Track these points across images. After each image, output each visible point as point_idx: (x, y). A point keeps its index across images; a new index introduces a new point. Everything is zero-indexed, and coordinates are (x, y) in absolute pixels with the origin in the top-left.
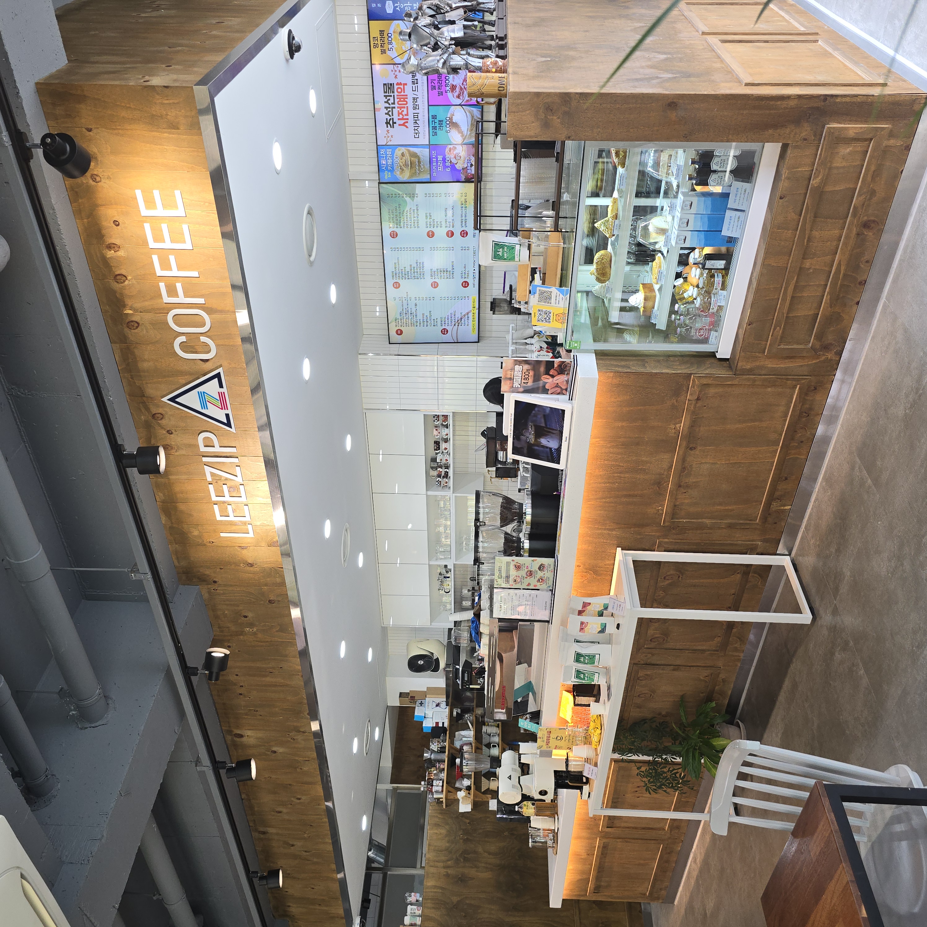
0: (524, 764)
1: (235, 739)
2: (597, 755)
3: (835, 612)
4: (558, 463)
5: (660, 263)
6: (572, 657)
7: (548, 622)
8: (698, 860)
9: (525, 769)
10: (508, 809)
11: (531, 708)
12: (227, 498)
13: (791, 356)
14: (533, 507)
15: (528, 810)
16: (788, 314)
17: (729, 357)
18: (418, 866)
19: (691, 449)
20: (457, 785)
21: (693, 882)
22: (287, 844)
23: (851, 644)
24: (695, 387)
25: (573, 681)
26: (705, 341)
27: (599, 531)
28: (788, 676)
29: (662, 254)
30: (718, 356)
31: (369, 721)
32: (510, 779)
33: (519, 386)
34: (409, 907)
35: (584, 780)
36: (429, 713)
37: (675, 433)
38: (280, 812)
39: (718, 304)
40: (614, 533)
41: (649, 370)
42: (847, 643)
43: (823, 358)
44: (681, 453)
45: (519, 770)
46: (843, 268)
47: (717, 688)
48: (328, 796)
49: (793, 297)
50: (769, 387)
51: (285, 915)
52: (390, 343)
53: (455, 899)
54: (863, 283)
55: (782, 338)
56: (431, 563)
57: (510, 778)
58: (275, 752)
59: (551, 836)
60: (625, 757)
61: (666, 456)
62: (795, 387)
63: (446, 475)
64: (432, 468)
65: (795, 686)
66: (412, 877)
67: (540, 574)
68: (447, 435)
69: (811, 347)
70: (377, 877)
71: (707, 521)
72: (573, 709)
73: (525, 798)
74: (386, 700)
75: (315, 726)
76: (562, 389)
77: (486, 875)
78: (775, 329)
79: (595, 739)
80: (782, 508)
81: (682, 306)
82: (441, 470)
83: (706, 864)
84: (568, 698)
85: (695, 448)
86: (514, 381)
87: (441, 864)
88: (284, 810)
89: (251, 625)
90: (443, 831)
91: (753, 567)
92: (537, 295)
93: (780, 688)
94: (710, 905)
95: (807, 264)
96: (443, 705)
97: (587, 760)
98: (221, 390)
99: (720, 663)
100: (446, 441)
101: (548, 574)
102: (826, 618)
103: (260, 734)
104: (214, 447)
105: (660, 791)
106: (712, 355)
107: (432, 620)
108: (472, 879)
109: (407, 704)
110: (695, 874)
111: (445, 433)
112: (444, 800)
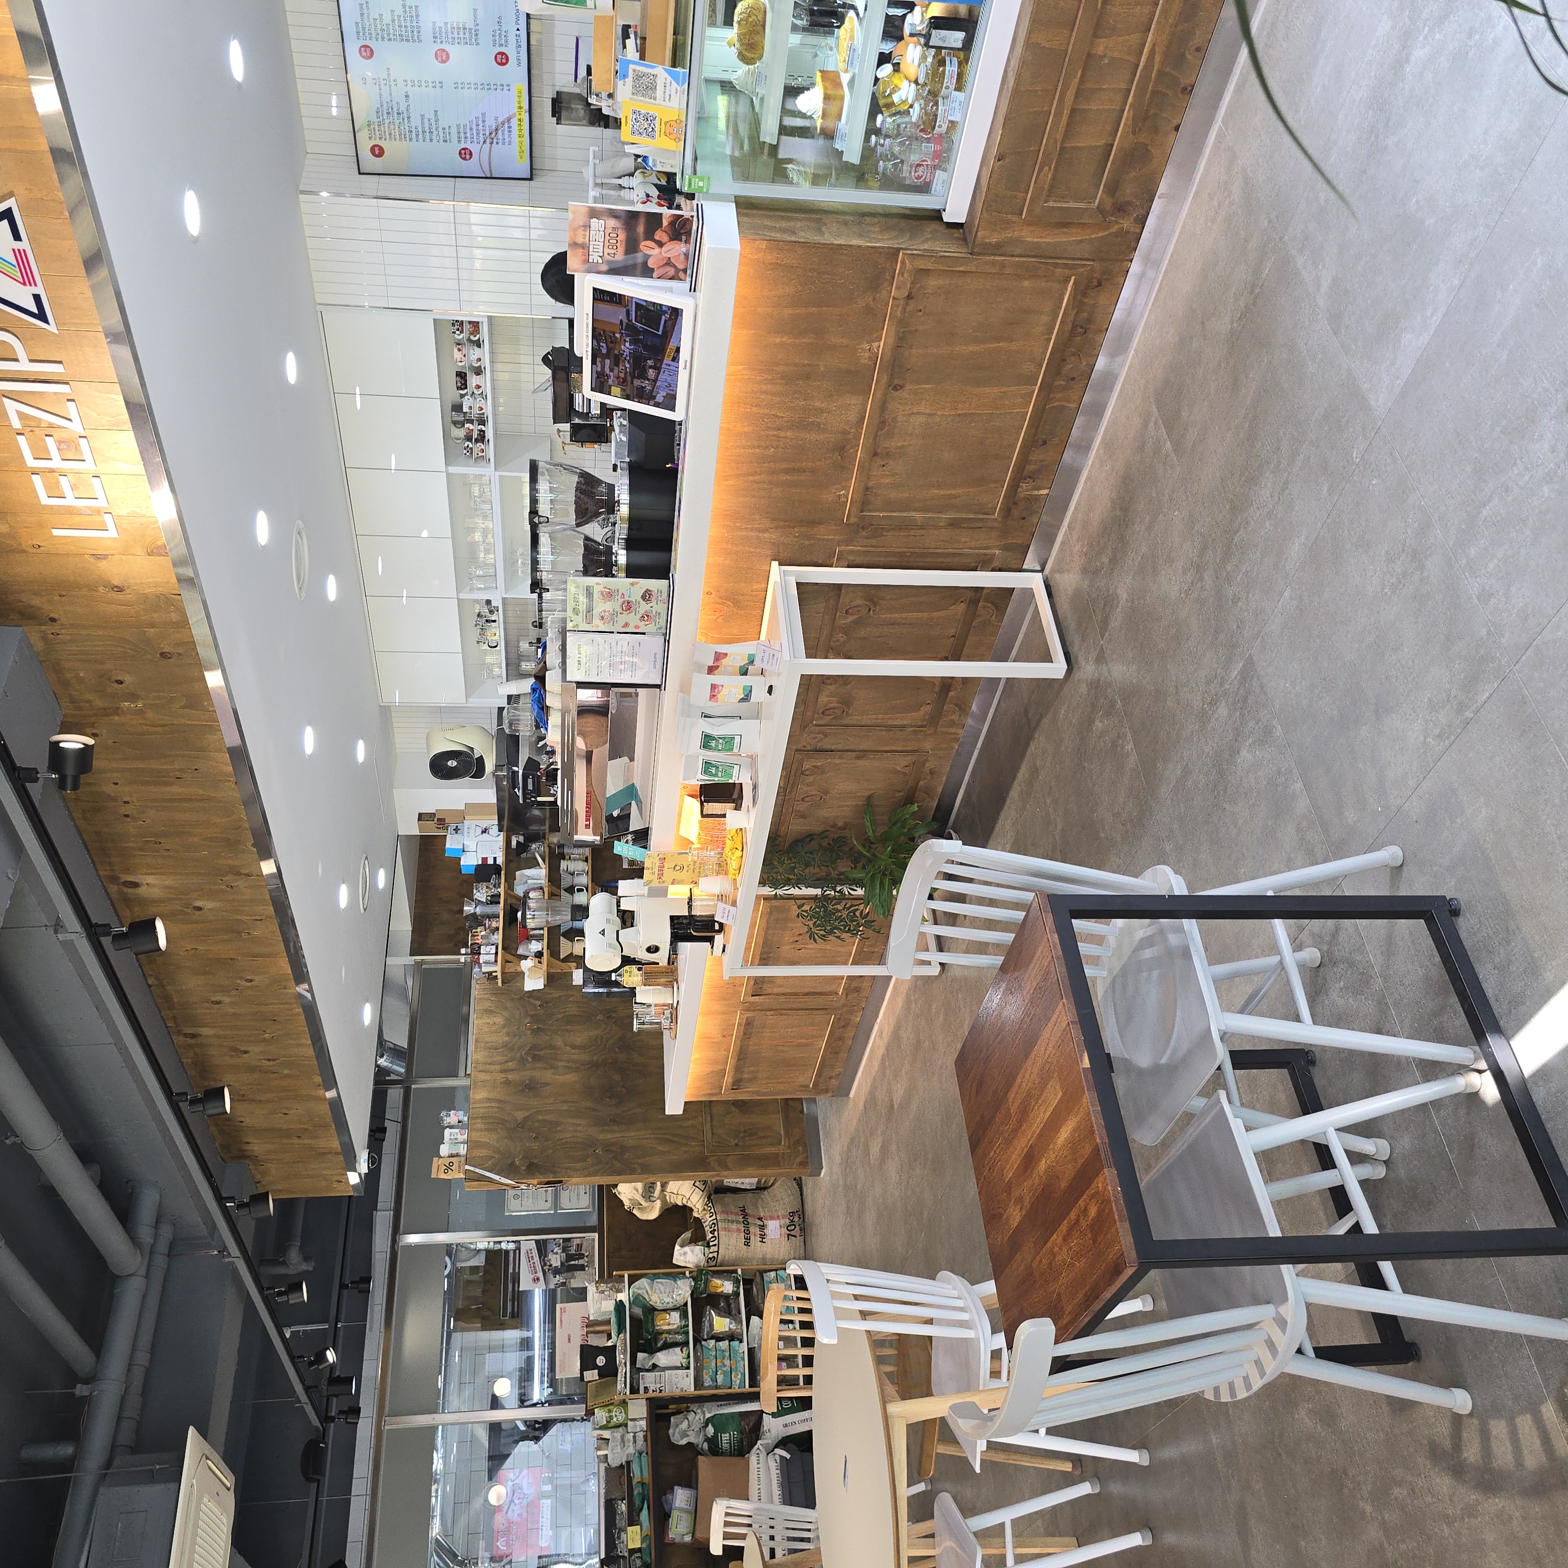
0: (625, 912)
1: (125, 890)
2: (736, 889)
3: (1101, 659)
4: (672, 408)
5: (852, 30)
6: (697, 740)
7: (659, 686)
8: (885, 1034)
9: (627, 919)
10: (602, 978)
11: (635, 824)
12: (56, 462)
13: (1064, 222)
14: (632, 490)
15: (631, 977)
16: (1063, 141)
17: (963, 221)
18: (461, 1073)
19: (895, 388)
20: (521, 951)
21: (876, 1064)
22: (236, 1050)
23: (1119, 705)
24: (905, 275)
25: (699, 779)
26: (924, 188)
27: (743, 533)
28: (1026, 759)
29: (858, 14)
30: (947, 218)
31: (366, 858)
32: (603, 935)
33: (600, 261)
34: (447, 1132)
35: (717, 927)
36: (470, 844)
37: (870, 358)
38: (219, 1003)
39: (950, 118)
40: (767, 535)
41: (829, 238)
42: (1112, 704)
43: (1116, 228)
44: (879, 395)
45: (618, 921)
46: (1158, 59)
47: (921, 783)
48: (300, 974)
49: (1073, 111)
50: (1026, 279)
51: (242, 1156)
52: (360, 173)
53: (520, 1115)
54: (1188, 90)
55: (1052, 187)
56: (463, 596)
57: (603, 933)
58: (200, 909)
59: (667, 1013)
60: (780, 892)
61: (854, 400)
62: (1067, 280)
63: (482, 437)
64: (455, 423)
65: (1034, 772)
66: (453, 1089)
67: (644, 607)
68: (479, 360)
69: (1098, 208)
70: (395, 1095)
71: (917, 515)
72: (700, 822)
73: (627, 961)
74: (394, 823)
75: (267, 867)
76: (677, 270)
77: (571, 1077)
78: (1040, 171)
79: (733, 865)
80: (1036, 492)
81: (889, 120)
82: (471, 427)
83: (896, 1036)
84: (694, 805)
85: (902, 387)
86: (591, 249)
87: (498, 1067)
88: (226, 1000)
89: (133, 697)
90: (499, 1020)
91: (984, 592)
92: (629, 81)
93: (1014, 778)
94: (899, 1091)
95: (1100, 47)
96: (494, 830)
97: (721, 897)
99: (928, 746)
100: (478, 371)
101: (658, 607)
102: (1088, 669)
103: (169, 881)
104: (17, 360)
105: (831, 938)
106: (936, 216)
107: (468, 694)
108: (547, 1084)
109: (432, 830)
110: (881, 1051)
111: (476, 357)
112: (499, 975)
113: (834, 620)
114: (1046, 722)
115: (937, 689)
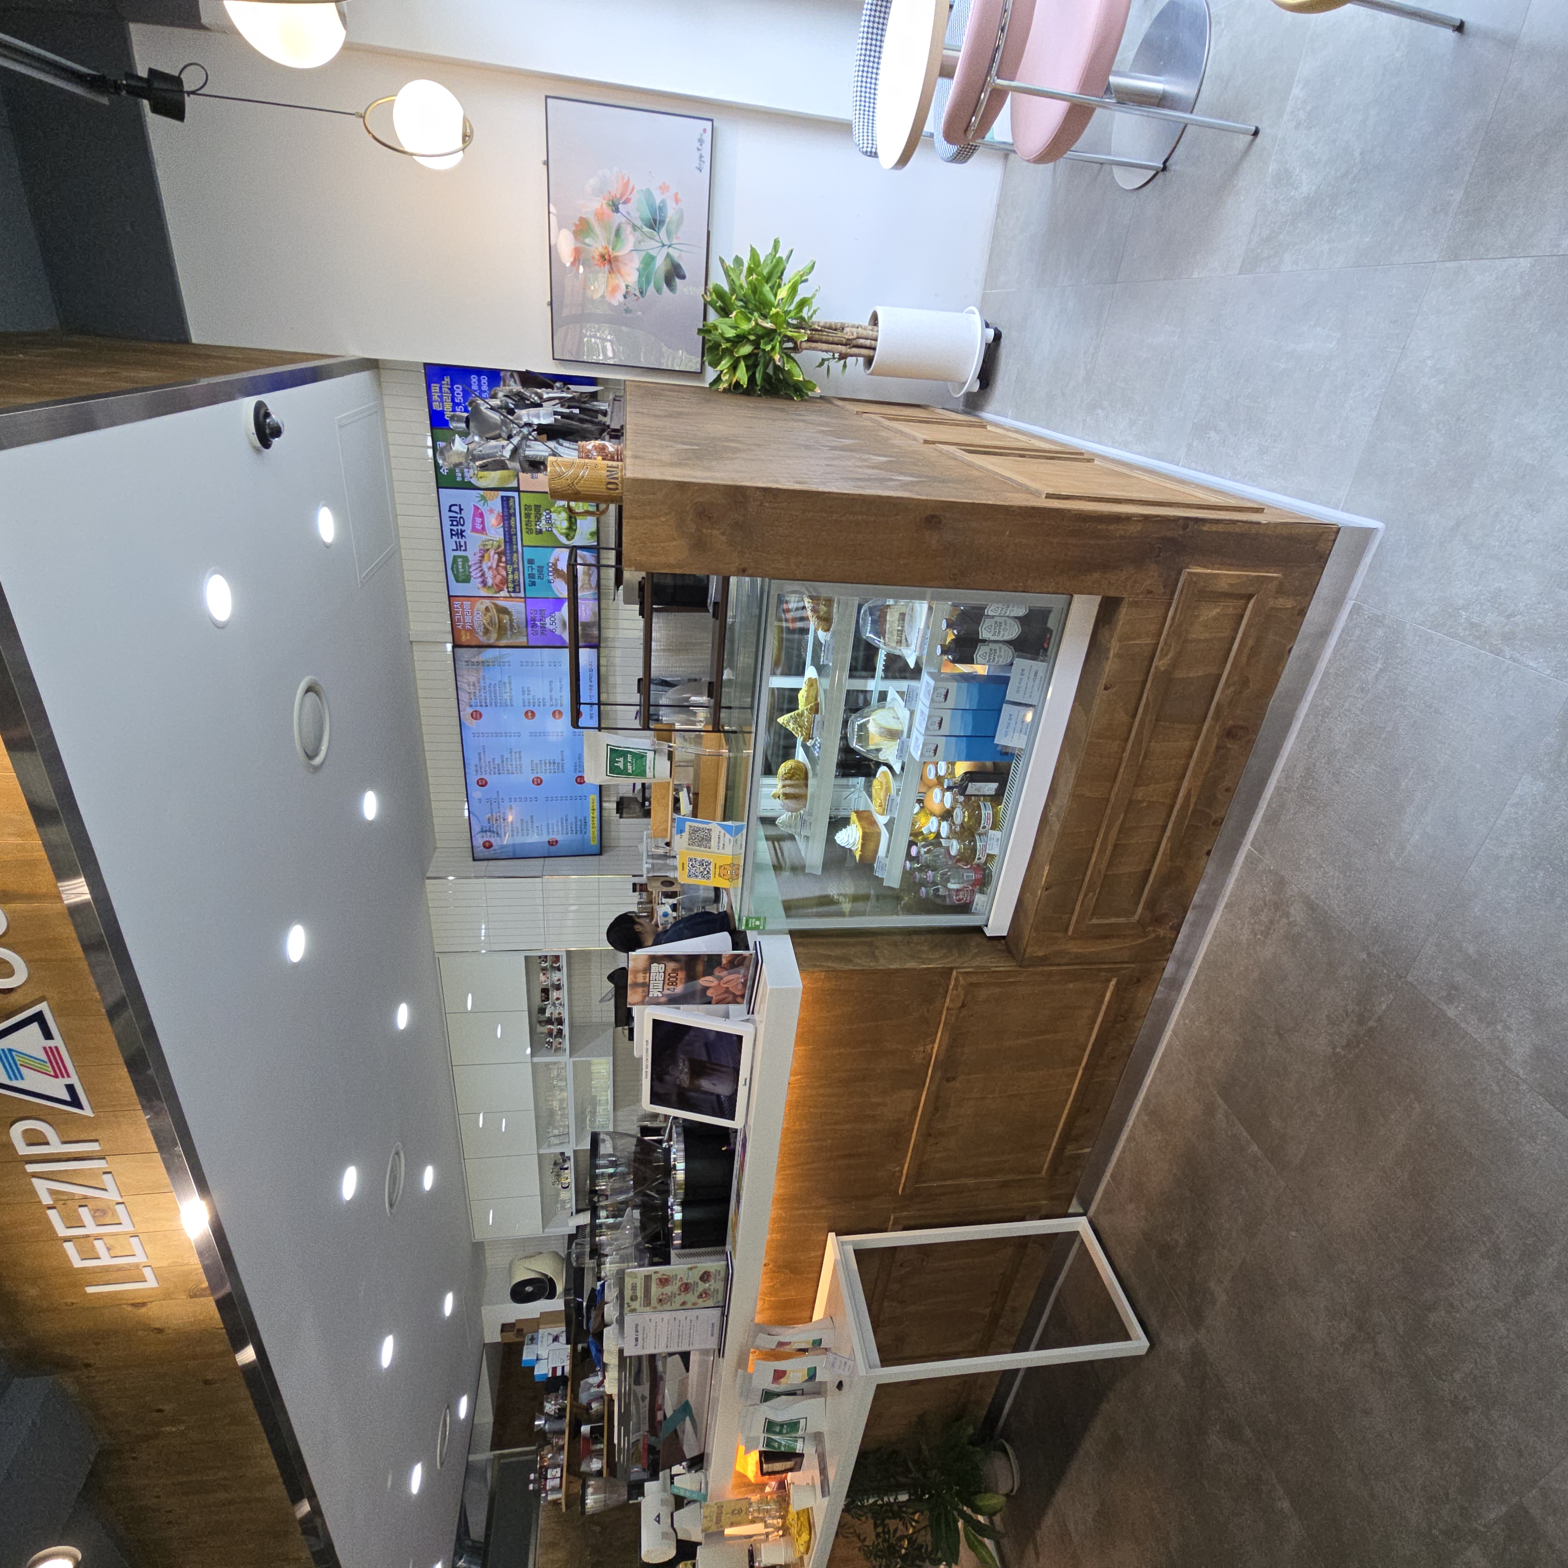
4: (733, 1118)
5: (888, 783)
6: (761, 1423)
12: (91, 1228)
13: (1105, 934)
16: (1107, 870)
17: (1005, 934)
19: (948, 1080)
20: (583, 1468)
24: (960, 989)
25: (762, 1446)
26: (965, 908)
27: (800, 1212)
29: (890, 768)
30: (989, 932)
31: (448, 1407)
32: (659, 1522)
33: (660, 995)
36: (543, 1353)
37: (924, 1058)
39: (988, 852)
40: (824, 1211)
41: (883, 964)
43: (1153, 936)
44: (933, 1088)
45: (672, 1502)
46: (1193, 800)
49: (1116, 846)
50: (1071, 982)
52: (474, 860)
54: (1218, 823)
55: (1095, 907)
56: (541, 1152)
57: (658, 1519)
61: (910, 1093)
62: (1108, 981)
63: (560, 1032)
64: (540, 1022)
67: (702, 1286)
68: (559, 980)
69: (1138, 922)
71: (971, 1181)
74: (482, 1337)
76: (735, 996)
78: (1086, 895)
80: (1080, 1152)
81: (923, 850)
82: (552, 1027)
85: (954, 1079)
86: (651, 987)
89: (173, 1422)
92: (686, 835)
95: (1140, 794)
96: (563, 1339)
98: (49, 1043)
100: (558, 988)
101: (715, 1285)
104: (47, 1143)
106: (979, 930)
107: (544, 1228)
109: (511, 1337)
111: (556, 978)
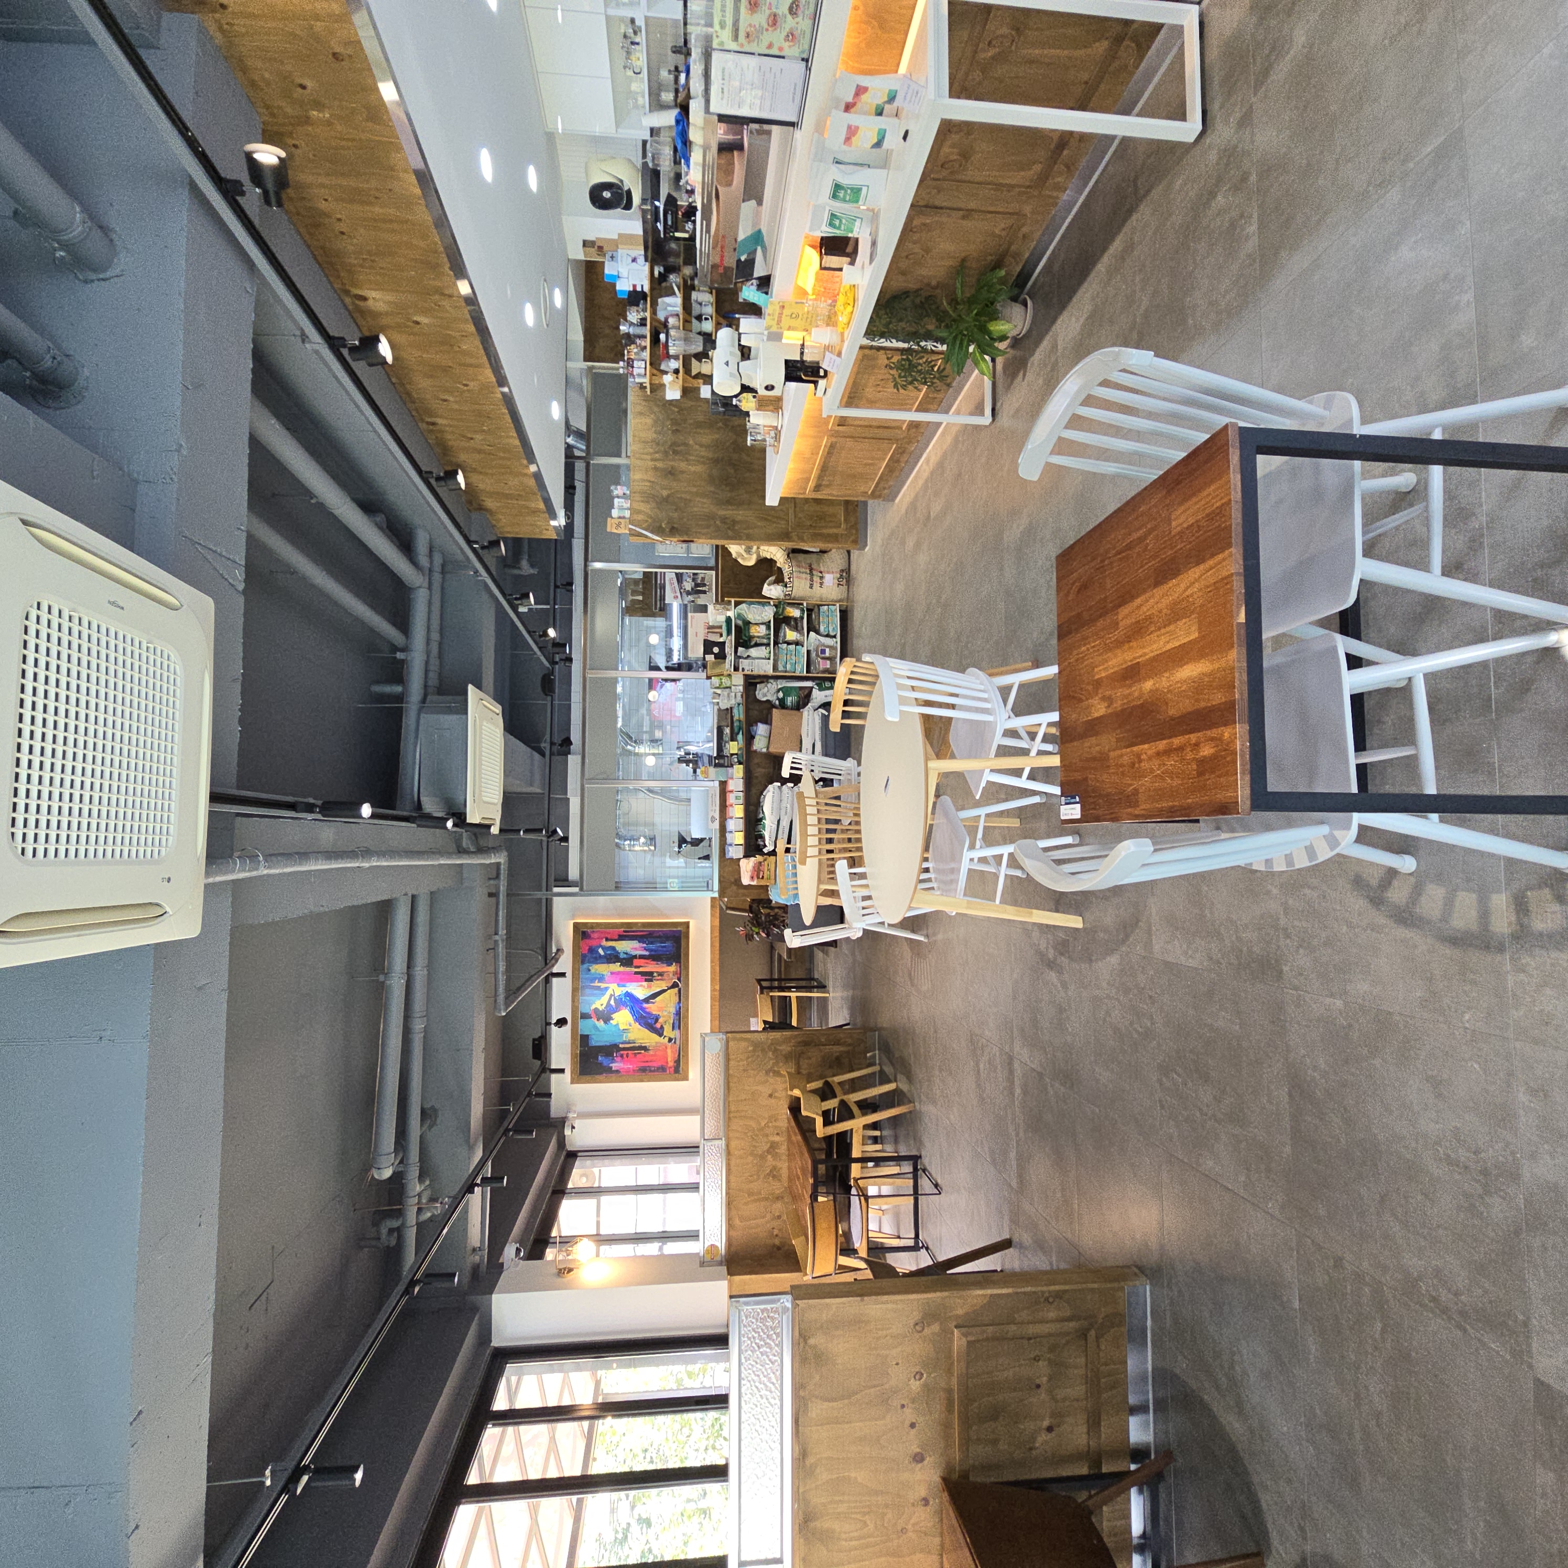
0: (744, 347)
1: (357, 302)
2: (843, 341)
3: (1245, 121)
6: (828, 190)
7: (792, 124)
8: (932, 461)
9: (745, 353)
10: (726, 402)
11: (759, 271)
15: (747, 403)
18: (624, 454)
20: (663, 367)
21: (921, 482)
22: (464, 436)
23: (1253, 178)
25: (826, 231)
28: (1124, 230)
31: (545, 278)
34: (616, 500)
35: (822, 373)
36: (624, 272)
38: (445, 400)
42: (1244, 178)
45: (739, 354)
47: (1013, 248)
48: (502, 381)
51: (481, 508)
53: (665, 493)
56: (609, 12)
57: (727, 364)
58: (417, 323)
59: (772, 434)
60: (874, 344)
65: (1130, 247)
66: (618, 467)
67: (790, 23)
70: (580, 466)
72: (817, 274)
73: (745, 389)
74: (564, 251)
75: (464, 288)
77: (699, 468)
79: (842, 319)
83: (941, 465)
84: (812, 257)
87: (649, 457)
88: (451, 399)
89: (318, 105)
90: (649, 421)
91: (1135, 26)
93: (1104, 249)
94: (936, 508)
96: (641, 260)
97: (828, 348)
99: (1027, 209)
101: (804, 24)
102: (1223, 133)
103: (389, 297)
105: (910, 387)
108: (682, 472)
109: (593, 256)
110: (926, 475)
112: (648, 386)
113: (976, 52)
114: (1156, 193)
115: (1052, 146)
